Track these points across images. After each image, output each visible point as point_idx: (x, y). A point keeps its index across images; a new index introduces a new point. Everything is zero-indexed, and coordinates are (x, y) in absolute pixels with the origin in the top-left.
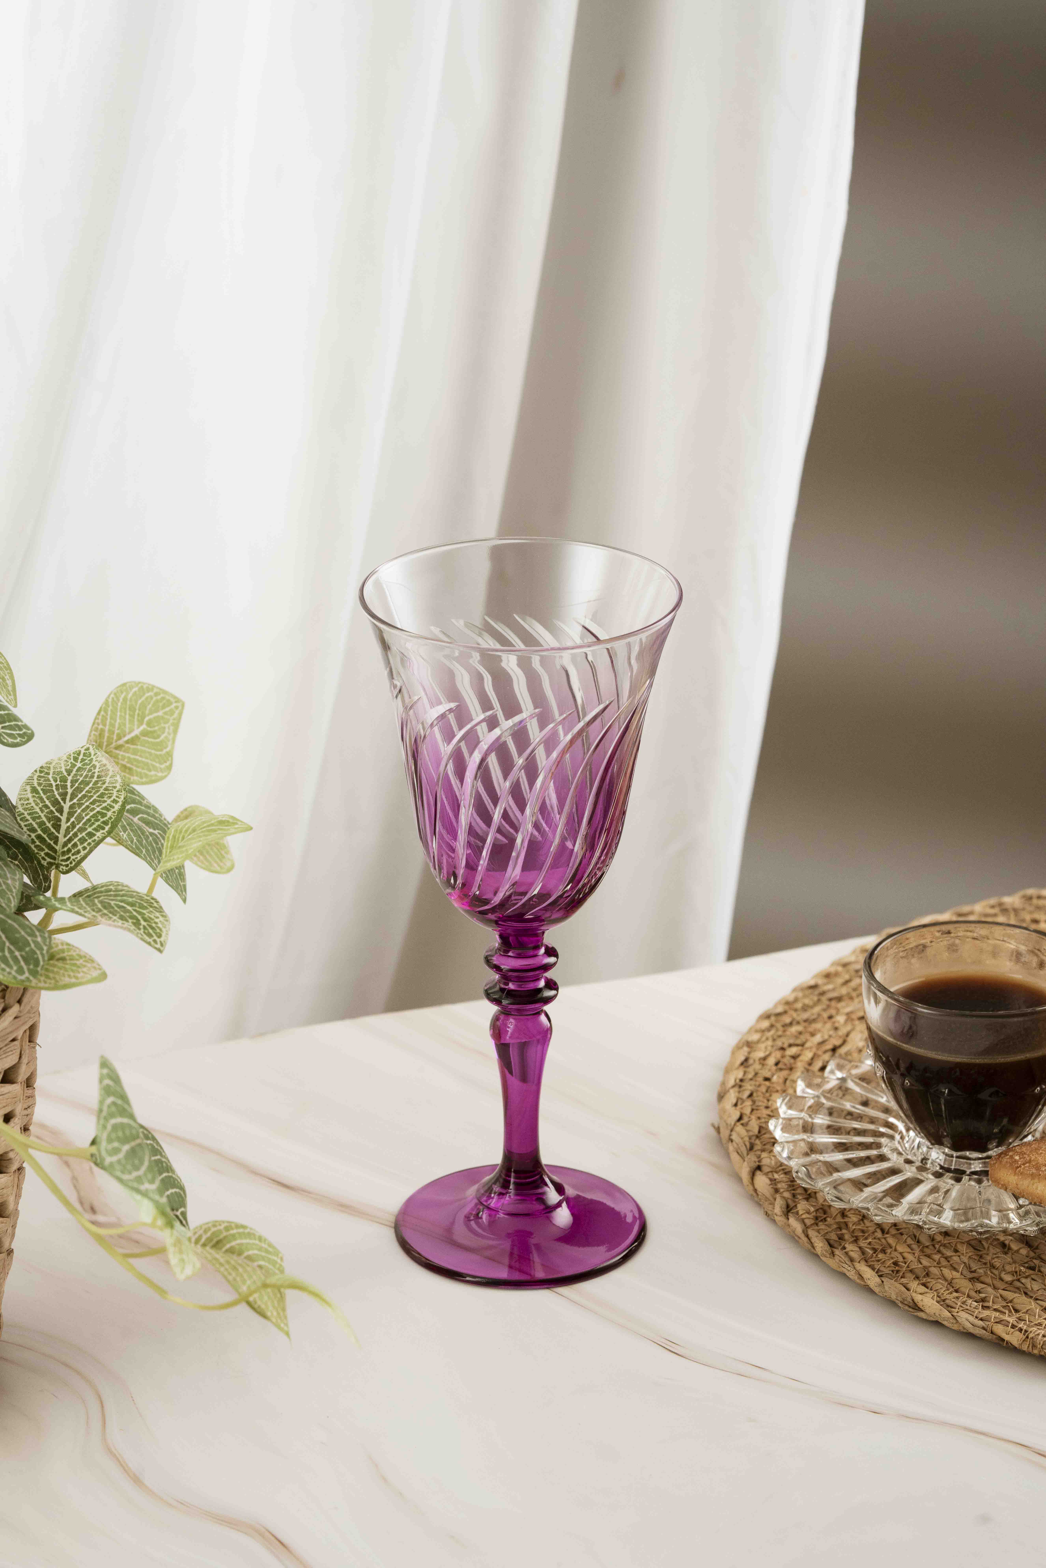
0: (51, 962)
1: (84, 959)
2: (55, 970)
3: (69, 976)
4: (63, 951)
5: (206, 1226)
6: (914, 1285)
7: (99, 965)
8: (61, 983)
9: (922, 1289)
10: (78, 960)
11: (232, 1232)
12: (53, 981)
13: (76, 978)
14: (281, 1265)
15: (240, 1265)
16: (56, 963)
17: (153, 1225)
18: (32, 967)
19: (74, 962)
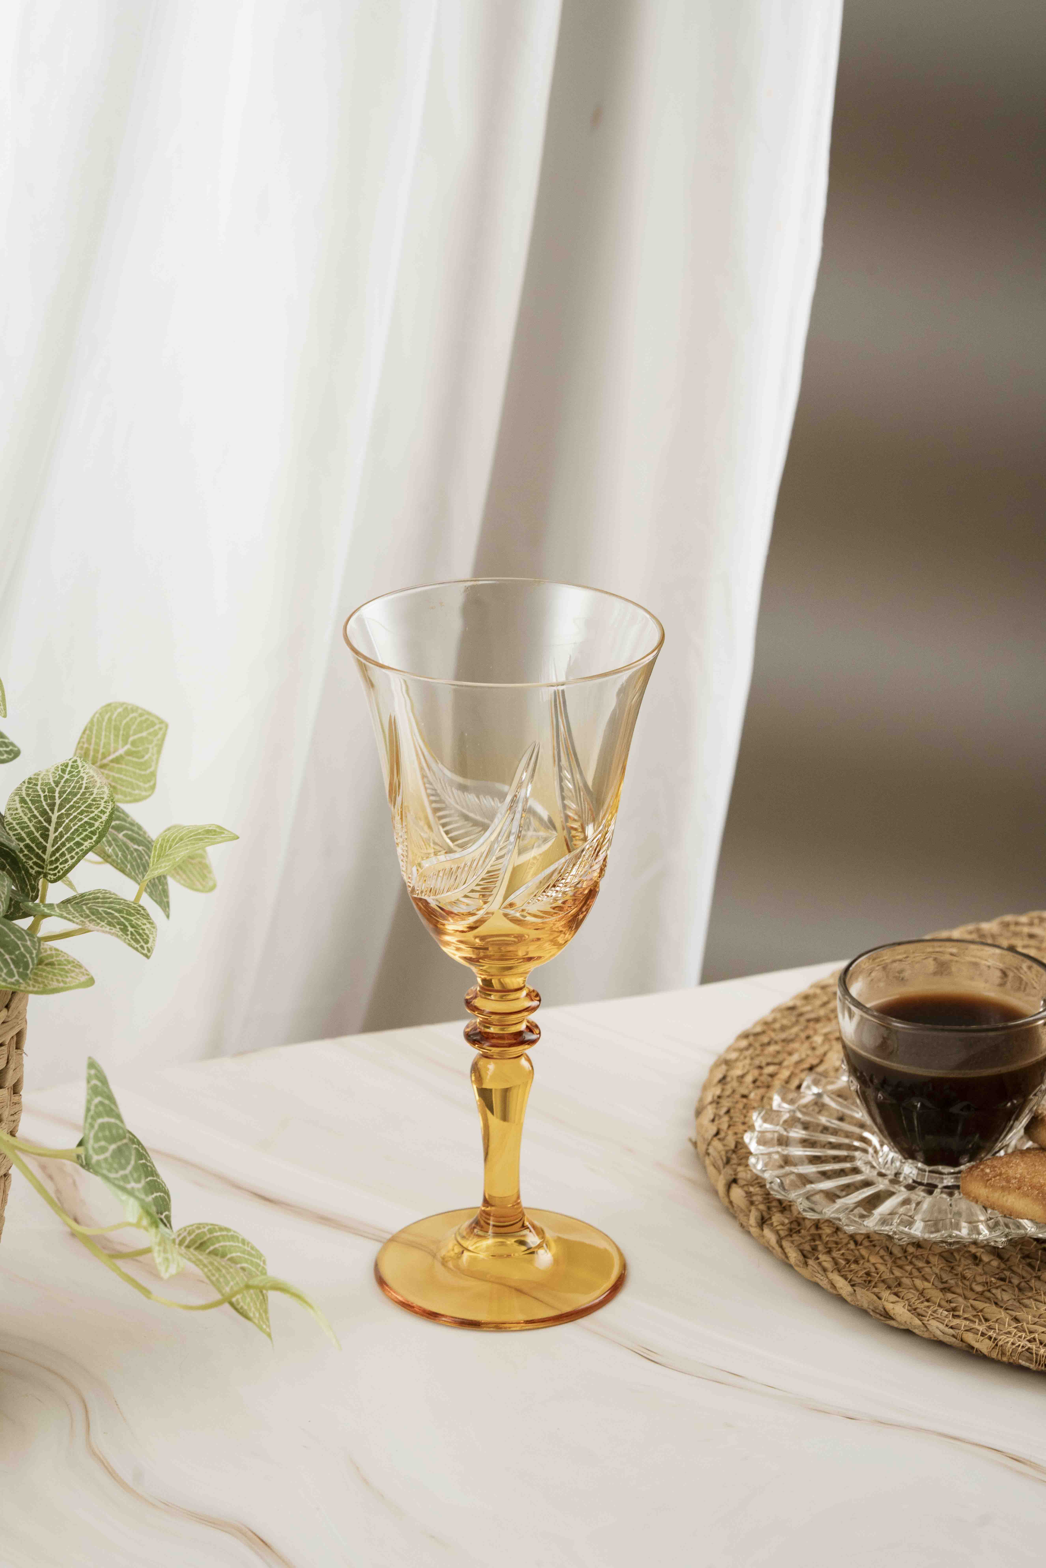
0: (40, 966)
1: (72, 964)
3: (58, 980)
4: (51, 956)
5: (190, 1228)
6: (886, 1295)
8: (49, 987)
9: (894, 1298)
10: (66, 965)
16: (45, 968)
17: (138, 1225)
18: (21, 970)
19: (62, 967)
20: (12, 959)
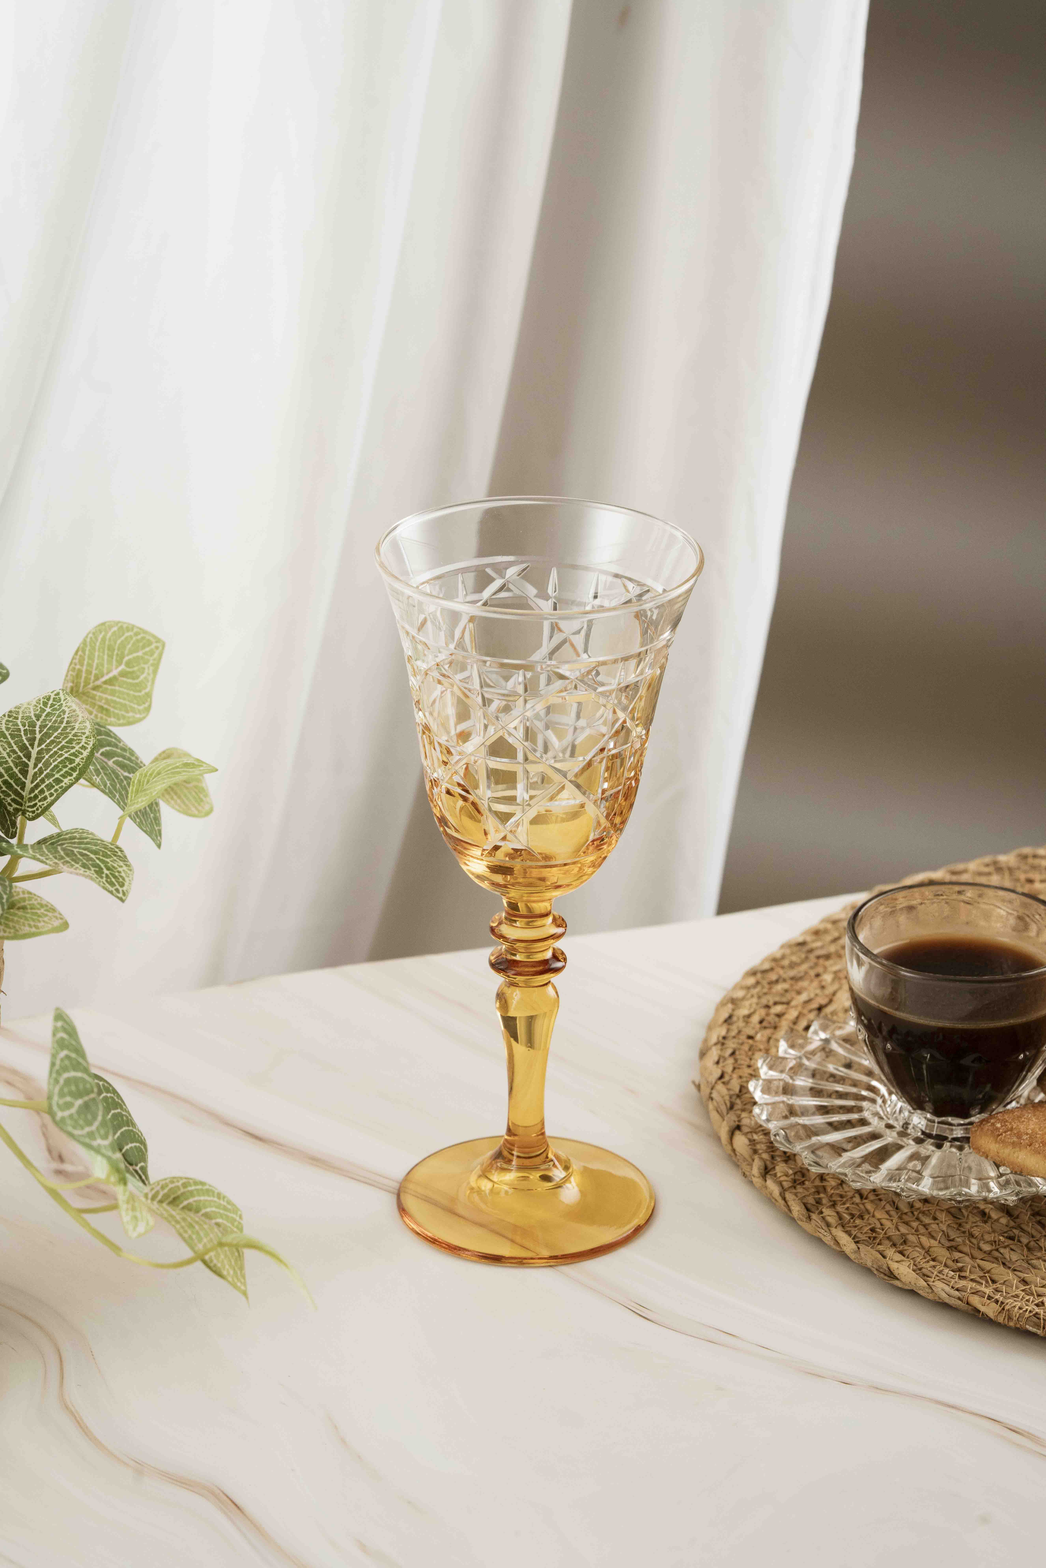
1: (45, 908)
3: (30, 925)
4: (24, 900)
5: (166, 1181)
8: (21, 933)
10: (38, 909)
11: (190, 1188)
12: (12, 931)
13: (37, 927)
14: (239, 1223)
15: (197, 1223)
16: (17, 912)
19: (35, 911)
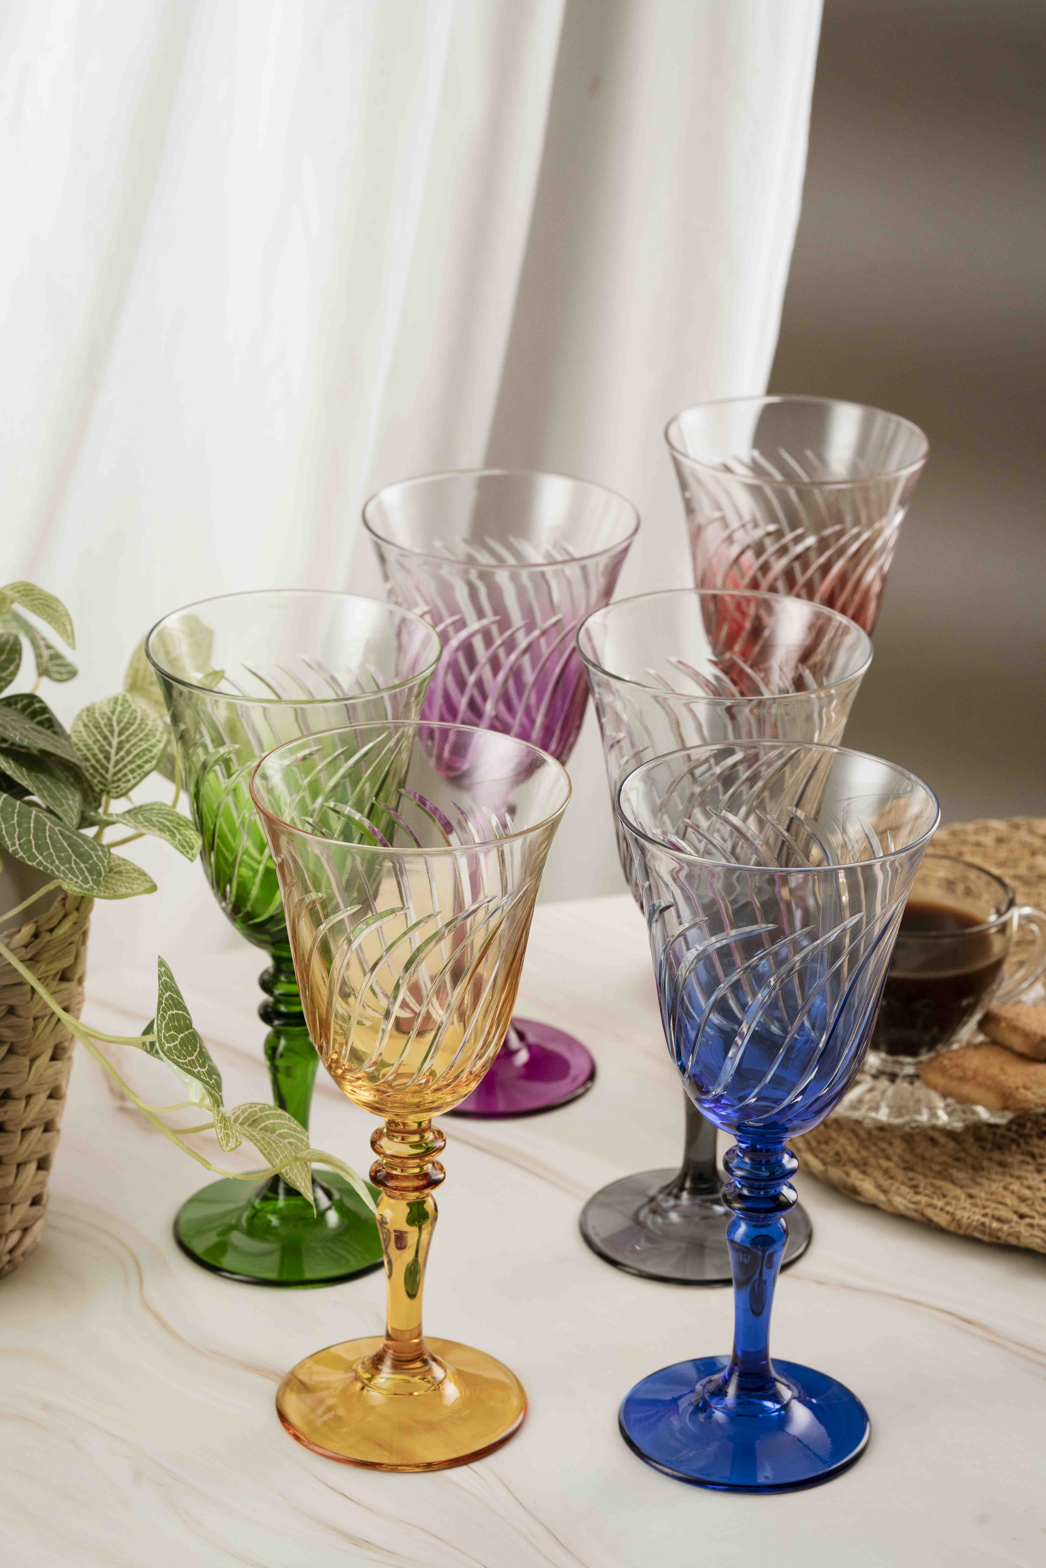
0: (110, 875)
1: (138, 873)
2: (114, 881)
3: (126, 887)
4: (120, 865)
5: (244, 1107)
6: (854, 1173)
7: (150, 878)
8: (119, 893)
9: (861, 1176)
10: (132, 873)
11: (266, 1113)
12: (111, 892)
13: (132, 889)
14: (307, 1143)
15: (274, 1141)
16: (114, 876)
17: (200, 1104)
18: (95, 877)
19: (129, 875)
20: (86, 867)
